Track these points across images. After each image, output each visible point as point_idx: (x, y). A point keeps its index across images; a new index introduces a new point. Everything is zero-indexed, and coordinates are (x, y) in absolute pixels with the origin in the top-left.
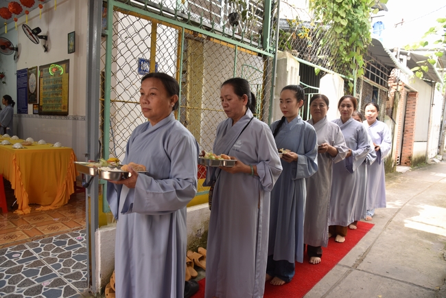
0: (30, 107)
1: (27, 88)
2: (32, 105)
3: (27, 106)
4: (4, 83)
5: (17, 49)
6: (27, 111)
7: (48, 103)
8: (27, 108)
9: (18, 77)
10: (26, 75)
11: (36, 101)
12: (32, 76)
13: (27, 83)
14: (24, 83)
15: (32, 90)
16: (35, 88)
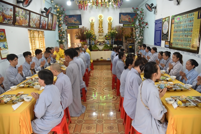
0: (163, 42)
1: (161, 31)
2: (164, 41)
3: (161, 41)
4: (147, 27)
5: (156, 8)
6: (161, 44)
7: (177, 41)
8: (160, 43)
9: (156, 24)
10: (161, 23)
11: (168, 39)
12: (166, 23)
13: (162, 27)
14: (159, 28)
15: (165, 32)
16: (167, 31)
